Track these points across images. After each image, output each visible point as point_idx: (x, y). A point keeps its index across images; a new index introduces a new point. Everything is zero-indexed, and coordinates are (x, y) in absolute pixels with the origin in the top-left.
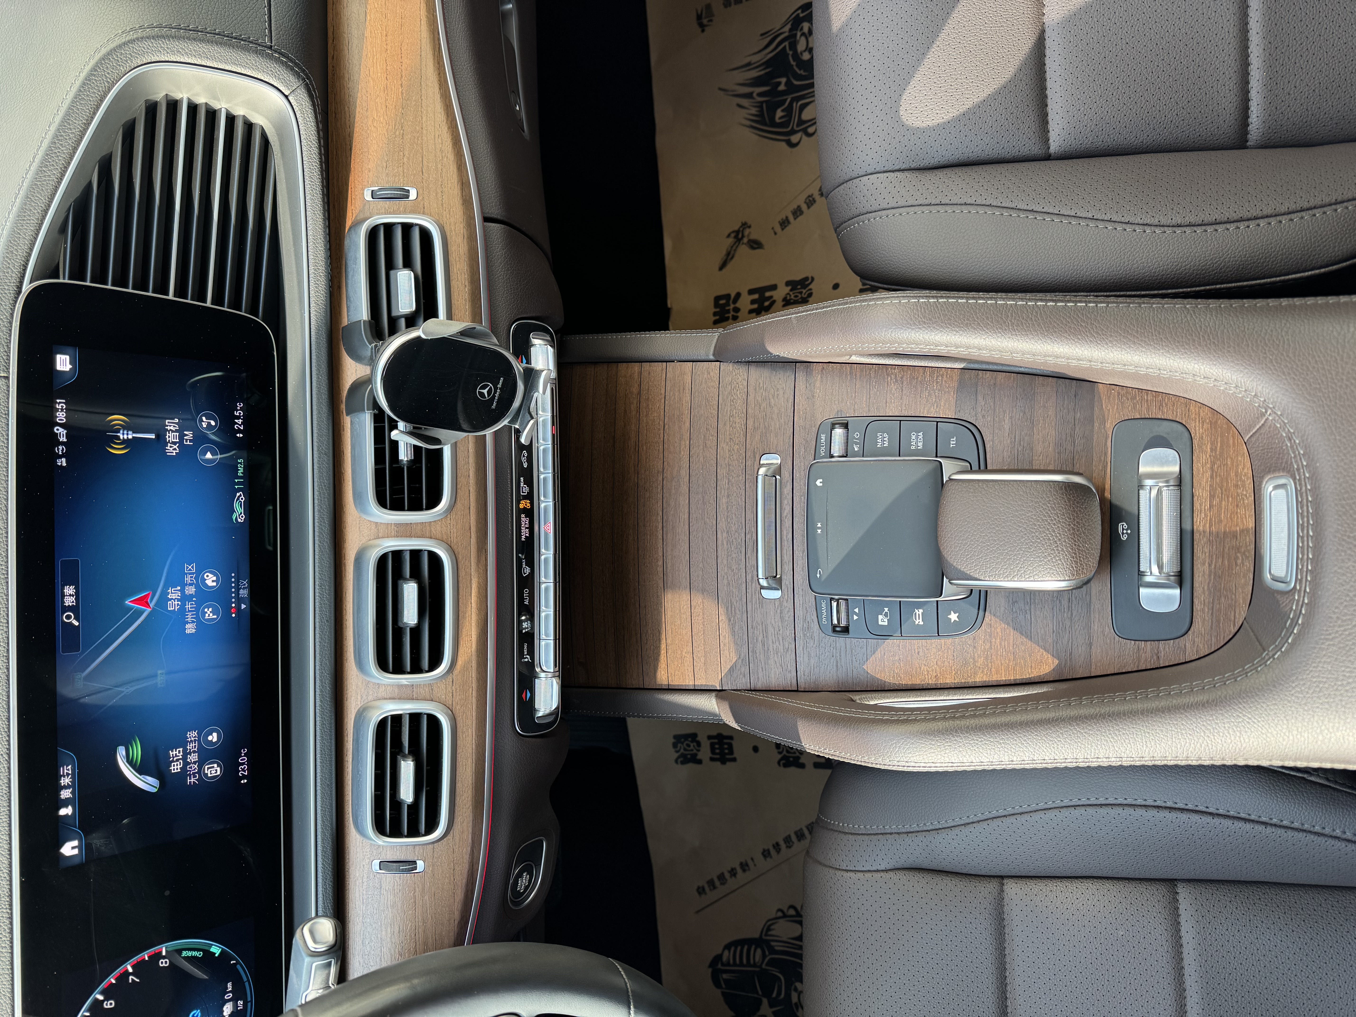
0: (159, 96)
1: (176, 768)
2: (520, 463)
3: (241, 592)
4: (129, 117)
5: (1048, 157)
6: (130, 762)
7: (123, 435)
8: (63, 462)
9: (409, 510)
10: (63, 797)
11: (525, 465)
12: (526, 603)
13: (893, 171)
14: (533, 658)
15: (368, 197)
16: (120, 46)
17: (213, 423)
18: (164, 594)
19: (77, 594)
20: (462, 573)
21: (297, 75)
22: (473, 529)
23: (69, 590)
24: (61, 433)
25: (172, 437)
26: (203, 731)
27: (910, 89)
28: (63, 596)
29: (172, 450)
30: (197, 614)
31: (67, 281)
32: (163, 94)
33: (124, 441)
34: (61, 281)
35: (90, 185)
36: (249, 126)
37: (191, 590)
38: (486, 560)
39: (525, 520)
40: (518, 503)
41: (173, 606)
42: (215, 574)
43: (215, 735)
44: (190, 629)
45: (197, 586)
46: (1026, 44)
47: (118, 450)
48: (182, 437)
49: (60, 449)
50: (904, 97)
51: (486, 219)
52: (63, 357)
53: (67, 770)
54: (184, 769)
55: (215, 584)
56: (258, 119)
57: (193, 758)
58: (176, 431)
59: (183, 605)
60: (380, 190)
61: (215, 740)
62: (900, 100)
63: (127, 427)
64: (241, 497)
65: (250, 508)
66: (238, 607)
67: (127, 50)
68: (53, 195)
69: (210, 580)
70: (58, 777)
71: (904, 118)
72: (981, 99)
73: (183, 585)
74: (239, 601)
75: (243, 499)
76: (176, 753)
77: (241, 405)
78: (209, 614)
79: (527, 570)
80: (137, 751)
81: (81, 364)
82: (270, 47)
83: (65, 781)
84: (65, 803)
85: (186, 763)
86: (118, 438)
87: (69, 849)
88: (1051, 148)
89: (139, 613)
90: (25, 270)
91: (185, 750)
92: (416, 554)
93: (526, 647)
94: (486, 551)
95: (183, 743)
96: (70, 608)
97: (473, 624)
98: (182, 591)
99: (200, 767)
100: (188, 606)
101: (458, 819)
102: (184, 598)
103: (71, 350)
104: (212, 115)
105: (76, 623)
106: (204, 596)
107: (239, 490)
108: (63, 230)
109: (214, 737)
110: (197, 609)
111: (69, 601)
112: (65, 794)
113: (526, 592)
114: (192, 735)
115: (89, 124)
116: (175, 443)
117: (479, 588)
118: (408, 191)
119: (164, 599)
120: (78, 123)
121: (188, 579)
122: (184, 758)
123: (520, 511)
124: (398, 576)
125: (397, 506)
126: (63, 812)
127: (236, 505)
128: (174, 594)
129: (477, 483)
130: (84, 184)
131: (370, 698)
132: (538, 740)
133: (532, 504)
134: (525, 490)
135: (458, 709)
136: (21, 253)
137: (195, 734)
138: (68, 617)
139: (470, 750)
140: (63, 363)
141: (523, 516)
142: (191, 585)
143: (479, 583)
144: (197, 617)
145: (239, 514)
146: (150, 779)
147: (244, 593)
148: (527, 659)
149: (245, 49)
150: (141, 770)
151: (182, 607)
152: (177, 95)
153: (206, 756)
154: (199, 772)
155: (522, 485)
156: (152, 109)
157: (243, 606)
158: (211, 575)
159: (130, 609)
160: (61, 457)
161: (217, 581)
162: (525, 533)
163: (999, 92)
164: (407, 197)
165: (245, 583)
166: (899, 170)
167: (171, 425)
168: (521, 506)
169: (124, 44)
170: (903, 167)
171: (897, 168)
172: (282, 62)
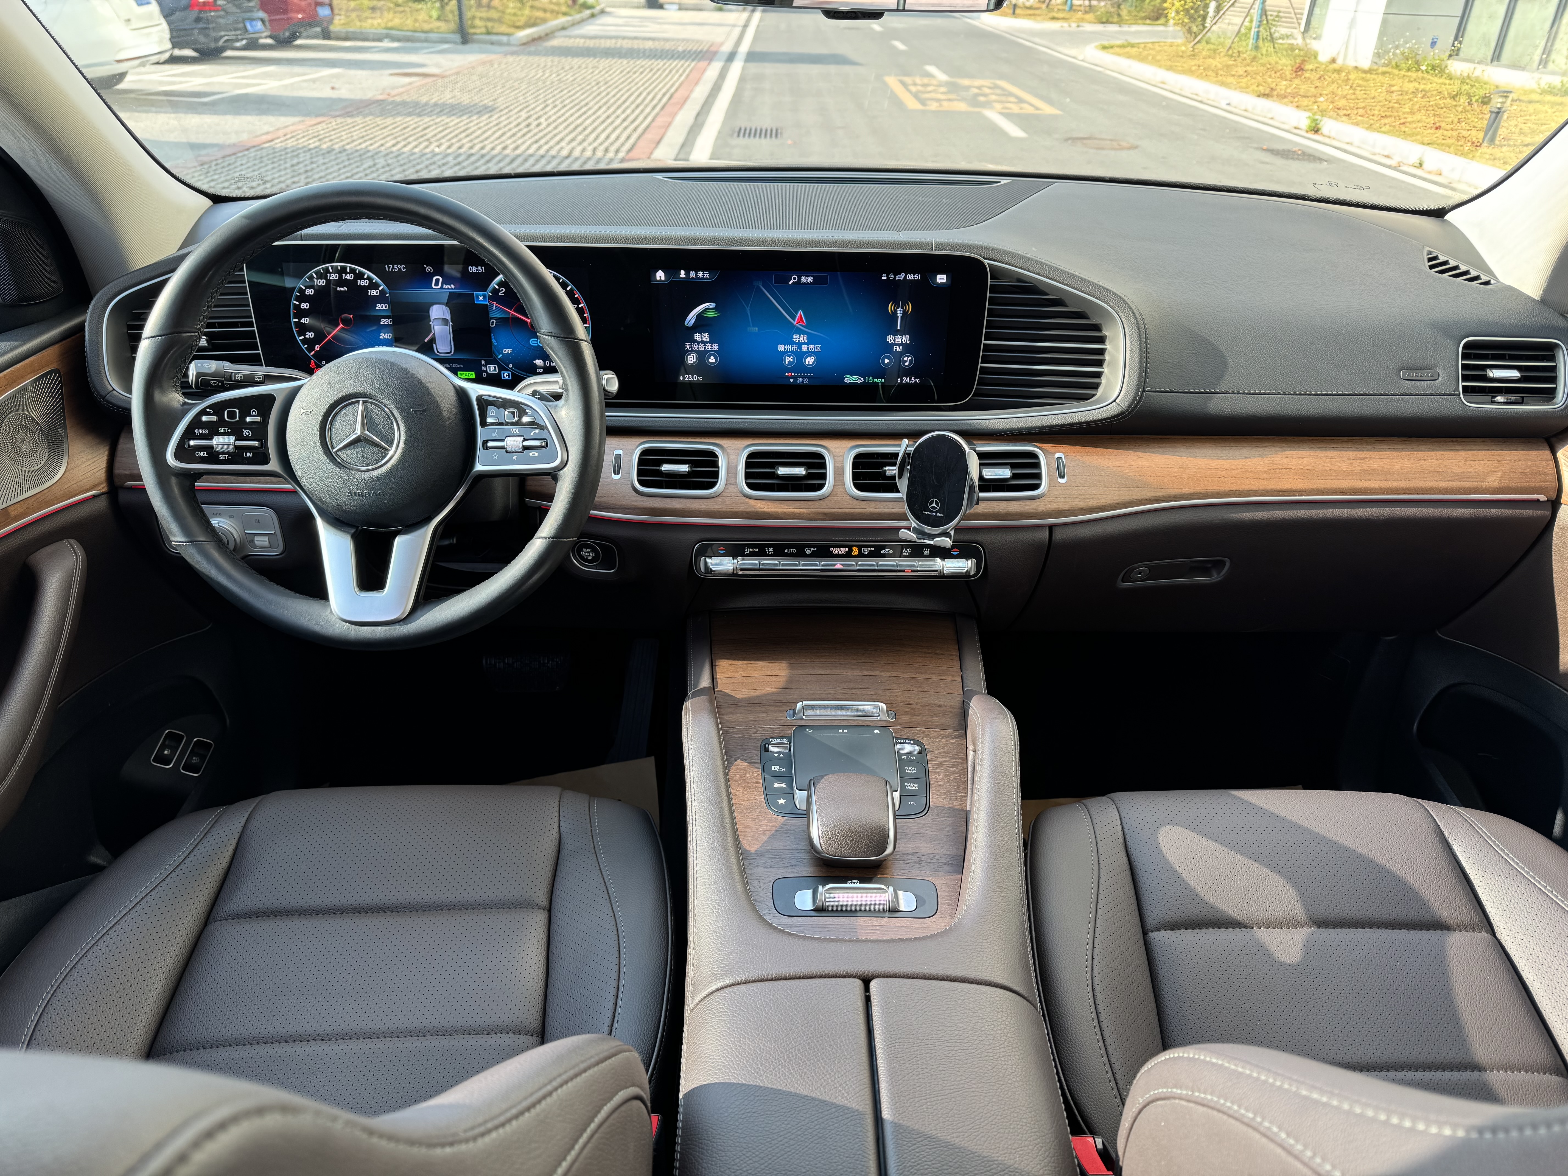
0: (1106, 332)
1: (697, 337)
2: (884, 547)
3: (801, 379)
4: (1090, 315)
5: (1145, 933)
6: (705, 310)
7: (899, 312)
8: (884, 278)
9: (853, 472)
10: (691, 272)
11: (882, 552)
12: (786, 551)
13: (1121, 824)
14: (748, 555)
15: (1057, 455)
16: (1129, 306)
17: (907, 364)
18: (804, 333)
19: (808, 283)
20: (810, 503)
21: (1129, 407)
22: (840, 510)
23: (810, 279)
24: (901, 277)
25: (898, 339)
26: (717, 354)
27: (1187, 832)
28: (807, 276)
29: (890, 339)
30: (789, 352)
31: (989, 283)
32: (1107, 334)
33: (896, 311)
34: (989, 280)
35: (1048, 294)
36: (1096, 386)
37: (804, 348)
38: (819, 519)
39: (843, 550)
40: (856, 546)
41: (796, 338)
42: (813, 363)
43: (714, 361)
44: (781, 348)
45: (807, 352)
46: (1234, 911)
47: (890, 308)
48: (899, 345)
49: (891, 276)
50: (1181, 828)
51: (1051, 527)
52: (945, 278)
53: (707, 275)
54: (696, 341)
55: (807, 363)
56: (1101, 390)
57: (702, 347)
58: (902, 342)
59: (796, 344)
60: (1063, 462)
61: (710, 361)
62: (1178, 826)
63: (905, 313)
64: (860, 380)
65: (853, 386)
66: (792, 377)
67: (1127, 310)
68: (1038, 274)
69: (810, 360)
70: (703, 271)
71: (1163, 828)
72: (1186, 879)
73: (808, 344)
74: (795, 378)
75: (859, 381)
76: (706, 337)
77: (918, 381)
78: (789, 359)
79: (809, 552)
80: (711, 314)
81: (941, 288)
82: (1144, 391)
83: (700, 274)
84: (687, 274)
85: (699, 343)
86: (898, 308)
87: (660, 275)
88: (1153, 934)
89: (793, 318)
90: (994, 261)
91: (707, 342)
92: (823, 476)
93: (755, 550)
94: (824, 519)
95: (711, 342)
96: (800, 279)
97: (775, 510)
98: (805, 343)
99: (695, 351)
100: (795, 347)
101: (645, 499)
102: (800, 344)
103: (949, 282)
104: (1100, 363)
105: (790, 283)
106: (800, 356)
107: (865, 379)
108: (1019, 280)
109: (712, 360)
110: (792, 352)
111: (804, 279)
112: (693, 274)
113: (794, 551)
114: (716, 347)
115: (1082, 292)
116: (894, 340)
117: (800, 513)
118: (1063, 478)
119: (800, 332)
120: (1082, 286)
121: (811, 347)
122: (702, 342)
123: (850, 547)
124: (808, 466)
125: (855, 465)
126: (683, 272)
127: (855, 377)
128: (803, 338)
129: (871, 513)
130: (1047, 291)
131: (729, 451)
132: (689, 559)
133: (855, 556)
134: (865, 551)
135: (719, 499)
136: (1003, 259)
137: (716, 348)
138: (795, 279)
139: (691, 506)
140: (941, 279)
141: (847, 549)
142: (808, 348)
143: (803, 513)
144: (787, 352)
145: (849, 379)
146: (693, 321)
147: (800, 381)
148: (747, 551)
149: (1140, 376)
150: (700, 316)
151: (795, 343)
152: (1107, 342)
153: (702, 355)
154: (692, 350)
155: (869, 549)
156: (1097, 328)
157: (792, 380)
158: (813, 360)
159: (797, 313)
160: (887, 276)
161: (809, 365)
162: (835, 551)
163: (1192, 891)
164: (1060, 477)
165: (806, 382)
166: (1123, 828)
167: (906, 339)
168: (854, 548)
169: (1131, 309)
170: (1126, 830)
171: (1125, 826)
172: (1135, 397)
